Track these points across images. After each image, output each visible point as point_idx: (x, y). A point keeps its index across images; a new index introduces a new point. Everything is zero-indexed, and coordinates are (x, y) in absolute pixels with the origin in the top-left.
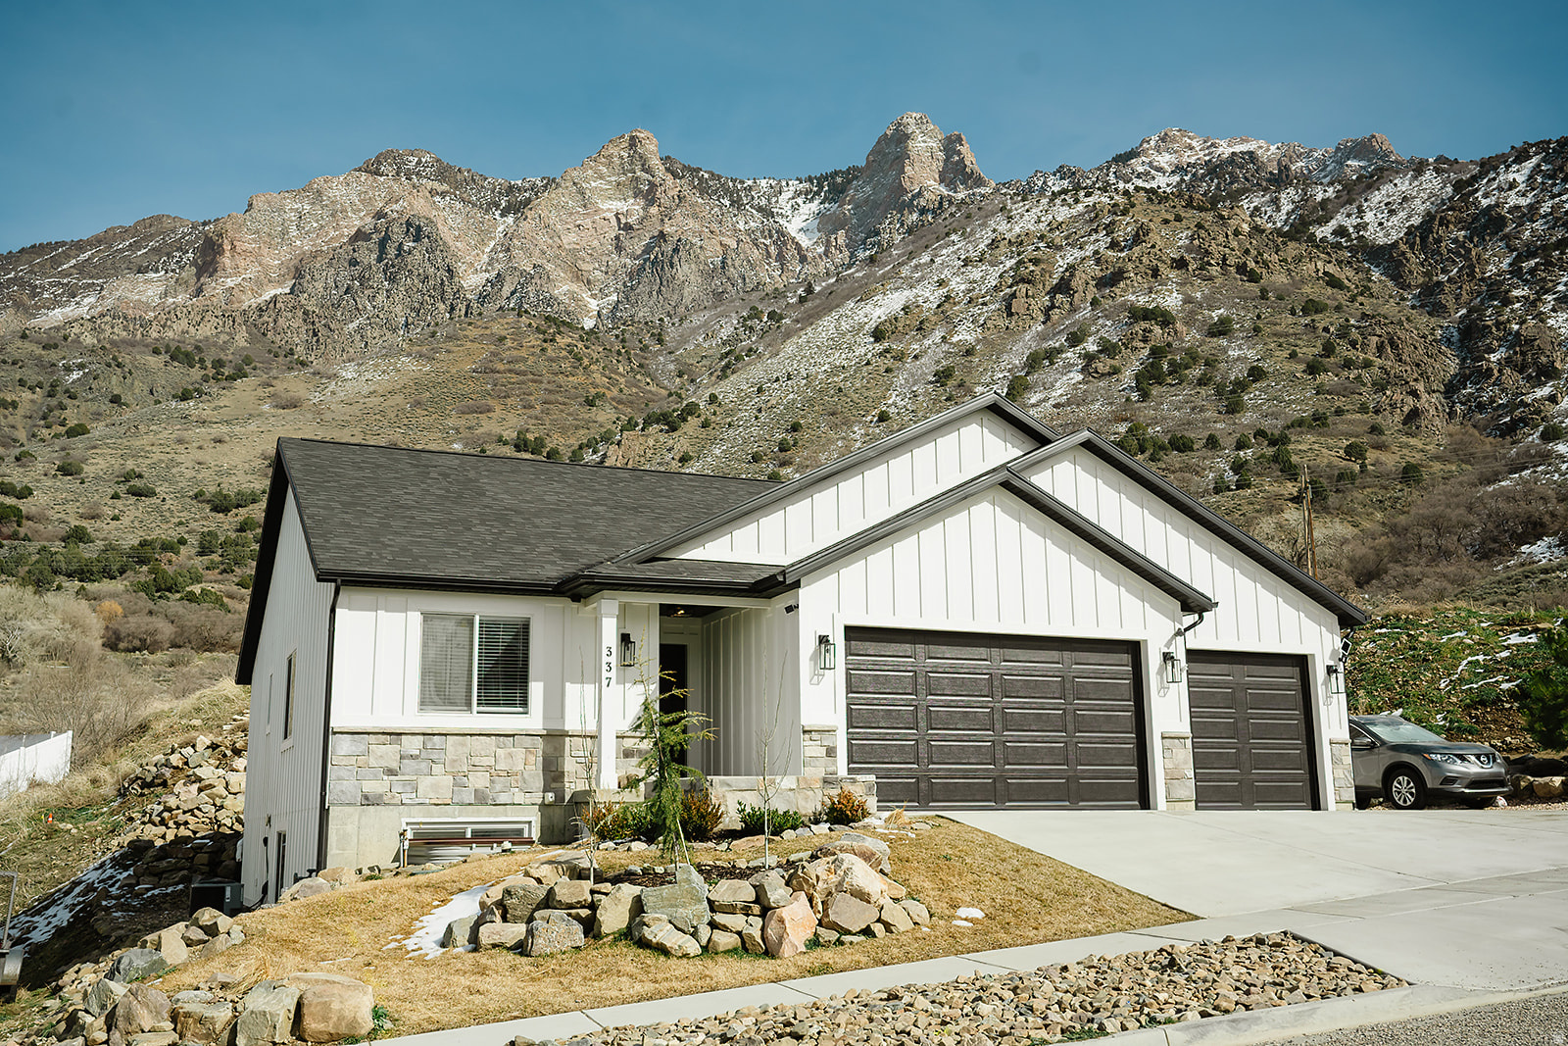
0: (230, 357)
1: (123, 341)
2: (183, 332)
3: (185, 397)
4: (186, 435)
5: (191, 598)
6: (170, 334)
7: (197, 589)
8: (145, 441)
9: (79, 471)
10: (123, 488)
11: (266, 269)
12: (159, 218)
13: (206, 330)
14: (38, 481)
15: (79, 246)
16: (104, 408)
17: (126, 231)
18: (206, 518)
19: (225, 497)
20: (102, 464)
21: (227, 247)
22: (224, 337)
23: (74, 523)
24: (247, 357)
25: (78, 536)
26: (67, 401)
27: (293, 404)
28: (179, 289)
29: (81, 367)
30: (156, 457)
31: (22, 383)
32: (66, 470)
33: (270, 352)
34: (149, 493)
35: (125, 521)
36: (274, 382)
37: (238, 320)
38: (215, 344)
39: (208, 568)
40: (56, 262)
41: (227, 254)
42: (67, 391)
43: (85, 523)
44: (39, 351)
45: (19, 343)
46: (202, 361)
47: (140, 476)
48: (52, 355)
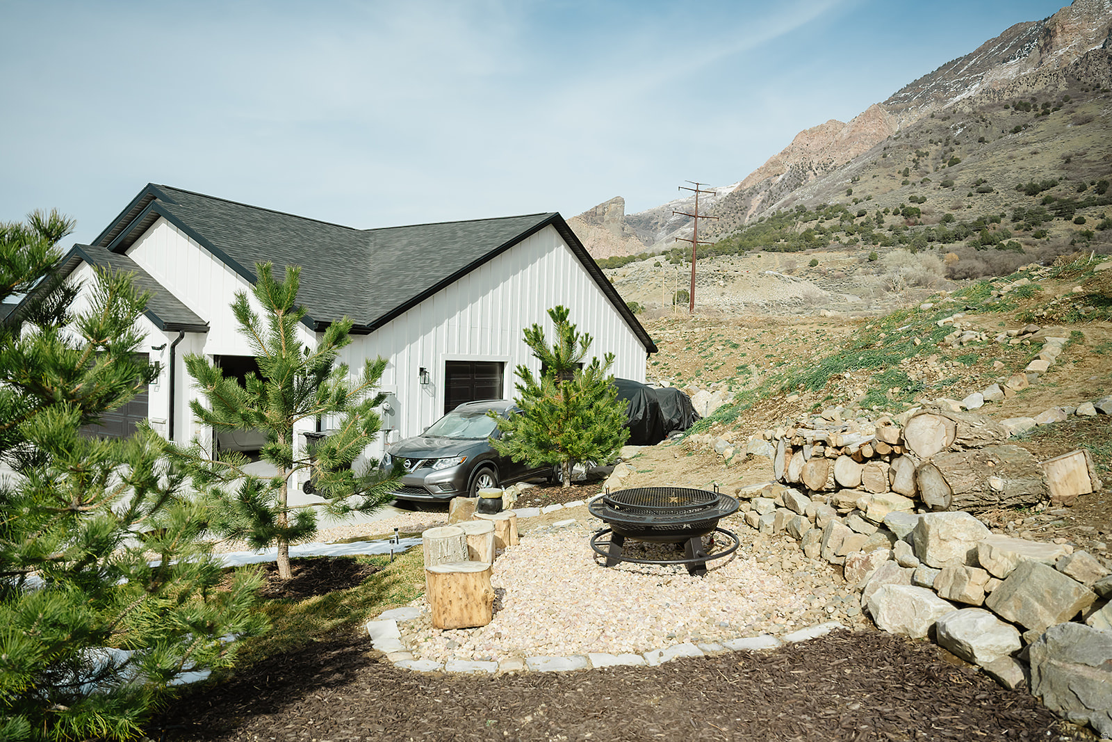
0: (1054, 100)
1: (988, 106)
2: (1024, 92)
3: (1017, 130)
4: (1014, 153)
5: (1001, 247)
6: (1016, 95)
7: (1005, 242)
8: (990, 161)
9: (952, 184)
10: (975, 189)
11: (1086, 37)
12: (1016, 26)
13: (1039, 87)
14: (930, 193)
15: (969, 57)
16: (974, 146)
17: (996, 40)
18: (1022, 200)
19: (1035, 186)
20: (965, 178)
21: (1059, 30)
22: (1051, 88)
23: (947, 212)
24: (1066, 97)
25: (948, 219)
26: (954, 147)
27: (1088, 120)
28: (1028, 65)
29: (962, 126)
30: (994, 170)
31: (931, 142)
32: (945, 185)
33: (1082, 90)
34: (990, 190)
35: (975, 208)
36: (1075, 109)
37: (1060, 75)
38: (1045, 94)
39: (1016, 229)
40: (957, 70)
41: (1059, 35)
42: (955, 141)
43: (952, 212)
44: (940, 122)
45: (930, 121)
46: (1035, 106)
47: (985, 182)
48: (947, 123)
